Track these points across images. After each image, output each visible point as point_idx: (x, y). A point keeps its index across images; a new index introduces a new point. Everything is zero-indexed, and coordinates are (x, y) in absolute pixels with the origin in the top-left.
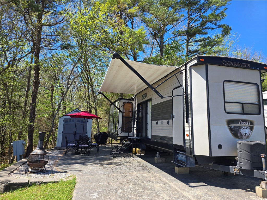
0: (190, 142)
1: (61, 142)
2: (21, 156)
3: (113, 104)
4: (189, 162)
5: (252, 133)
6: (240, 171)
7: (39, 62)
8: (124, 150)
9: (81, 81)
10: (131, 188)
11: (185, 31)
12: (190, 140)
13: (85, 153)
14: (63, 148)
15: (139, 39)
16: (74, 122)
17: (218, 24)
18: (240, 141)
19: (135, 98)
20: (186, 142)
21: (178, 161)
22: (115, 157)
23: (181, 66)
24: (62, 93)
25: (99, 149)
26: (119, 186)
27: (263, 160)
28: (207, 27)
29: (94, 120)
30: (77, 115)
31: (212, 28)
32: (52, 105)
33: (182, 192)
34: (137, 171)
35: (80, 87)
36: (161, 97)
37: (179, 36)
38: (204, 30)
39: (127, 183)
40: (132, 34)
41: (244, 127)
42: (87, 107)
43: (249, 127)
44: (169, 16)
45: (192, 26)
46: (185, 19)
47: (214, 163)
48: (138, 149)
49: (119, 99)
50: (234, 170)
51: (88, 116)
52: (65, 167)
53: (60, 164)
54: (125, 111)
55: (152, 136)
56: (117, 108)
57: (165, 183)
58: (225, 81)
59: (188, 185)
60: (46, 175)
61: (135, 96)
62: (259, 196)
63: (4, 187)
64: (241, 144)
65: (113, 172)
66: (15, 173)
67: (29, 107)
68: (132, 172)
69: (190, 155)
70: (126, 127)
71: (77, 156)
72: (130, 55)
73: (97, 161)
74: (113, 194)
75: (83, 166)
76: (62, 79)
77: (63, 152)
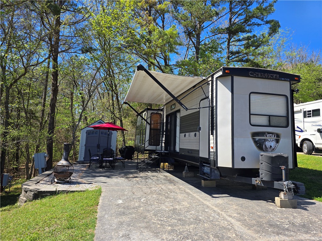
0: (214, 154)
1: (83, 156)
2: (42, 169)
3: (139, 114)
4: (213, 174)
5: (278, 145)
6: (261, 182)
7: (57, 67)
8: (150, 164)
9: (104, 86)
10: (154, 197)
11: (226, 28)
12: (214, 152)
13: (110, 168)
14: (86, 162)
15: (170, 40)
16: (97, 134)
17: (265, 20)
18: (262, 153)
19: (164, 108)
20: (211, 155)
21: (204, 174)
22: (141, 171)
23: (208, 77)
24: (83, 102)
25: (125, 163)
26: (143, 196)
27: (283, 171)
28: (253, 23)
29: (119, 132)
30: (101, 127)
31: (258, 24)
32: (72, 115)
33: (203, 201)
34: (163, 184)
35: (103, 94)
36: (186, 109)
37: (218, 34)
38: (250, 26)
39: (152, 193)
40: (161, 35)
41: (269, 140)
42: (112, 118)
43: (275, 139)
44: (205, 12)
45: (235, 22)
46: (226, 14)
47: (237, 175)
48: (167, 164)
49: (146, 109)
50: (256, 181)
51: (112, 128)
52: (90, 179)
53: (84, 177)
54: (154, 122)
55: (180, 149)
56: (145, 120)
57: (188, 194)
58: (251, 93)
59: (211, 196)
60: (72, 185)
61: (164, 106)
62: (278, 206)
63: (33, 195)
64: (263, 156)
65: (139, 184)
66: (41, 184)
67: (47, 117)
68: (157, 184)
69: (214, 167)
70: (154, 140)
71: (101, 169)
72: (161, 58)
73: (123, 175)
74: (137, 201)
75: (108, 178)
76: (82, 85)
77: (86, 166)
